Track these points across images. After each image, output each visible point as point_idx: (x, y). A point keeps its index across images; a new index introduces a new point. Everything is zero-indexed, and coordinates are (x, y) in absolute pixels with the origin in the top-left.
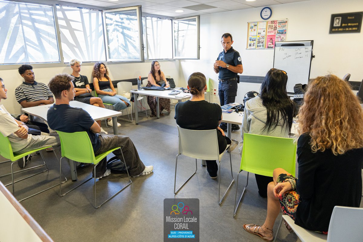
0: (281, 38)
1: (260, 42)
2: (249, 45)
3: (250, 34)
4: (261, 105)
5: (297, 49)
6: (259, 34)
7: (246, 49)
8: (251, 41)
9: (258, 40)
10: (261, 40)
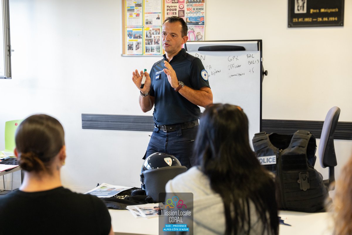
0: (196, 33)
1: (152, 42)
2: (127, 47)
3: (128, 23)
4: (208, 190)
5: (231, 58)
6: (147, 23)
7: (122, 56)
8: (131, 38)
9: (147, 36)
10: (153, 37)
